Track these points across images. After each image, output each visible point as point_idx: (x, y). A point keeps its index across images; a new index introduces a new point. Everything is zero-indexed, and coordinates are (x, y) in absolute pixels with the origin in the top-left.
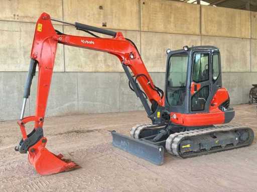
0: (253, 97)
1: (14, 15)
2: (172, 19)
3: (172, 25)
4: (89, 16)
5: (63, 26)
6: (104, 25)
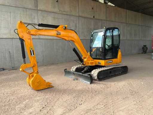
1: (60, 10)
2: (117, 15)
3: (117, 18)
5: (79, 16)
6: (94, 17)
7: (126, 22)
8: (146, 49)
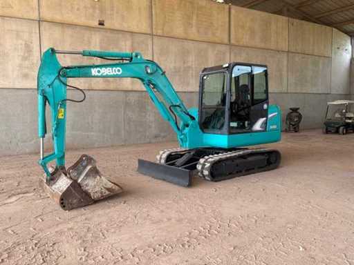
0: (290, 124)
2: (194, 22)
3: (194, 30)
4: (78, 9)
5: (40, 21)
6: (101, 24)
7: (230, 41)
8: (296, 120)
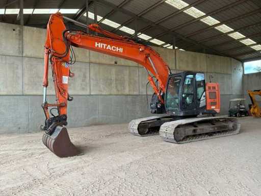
4: (106, 56)
6: (116, 63)
